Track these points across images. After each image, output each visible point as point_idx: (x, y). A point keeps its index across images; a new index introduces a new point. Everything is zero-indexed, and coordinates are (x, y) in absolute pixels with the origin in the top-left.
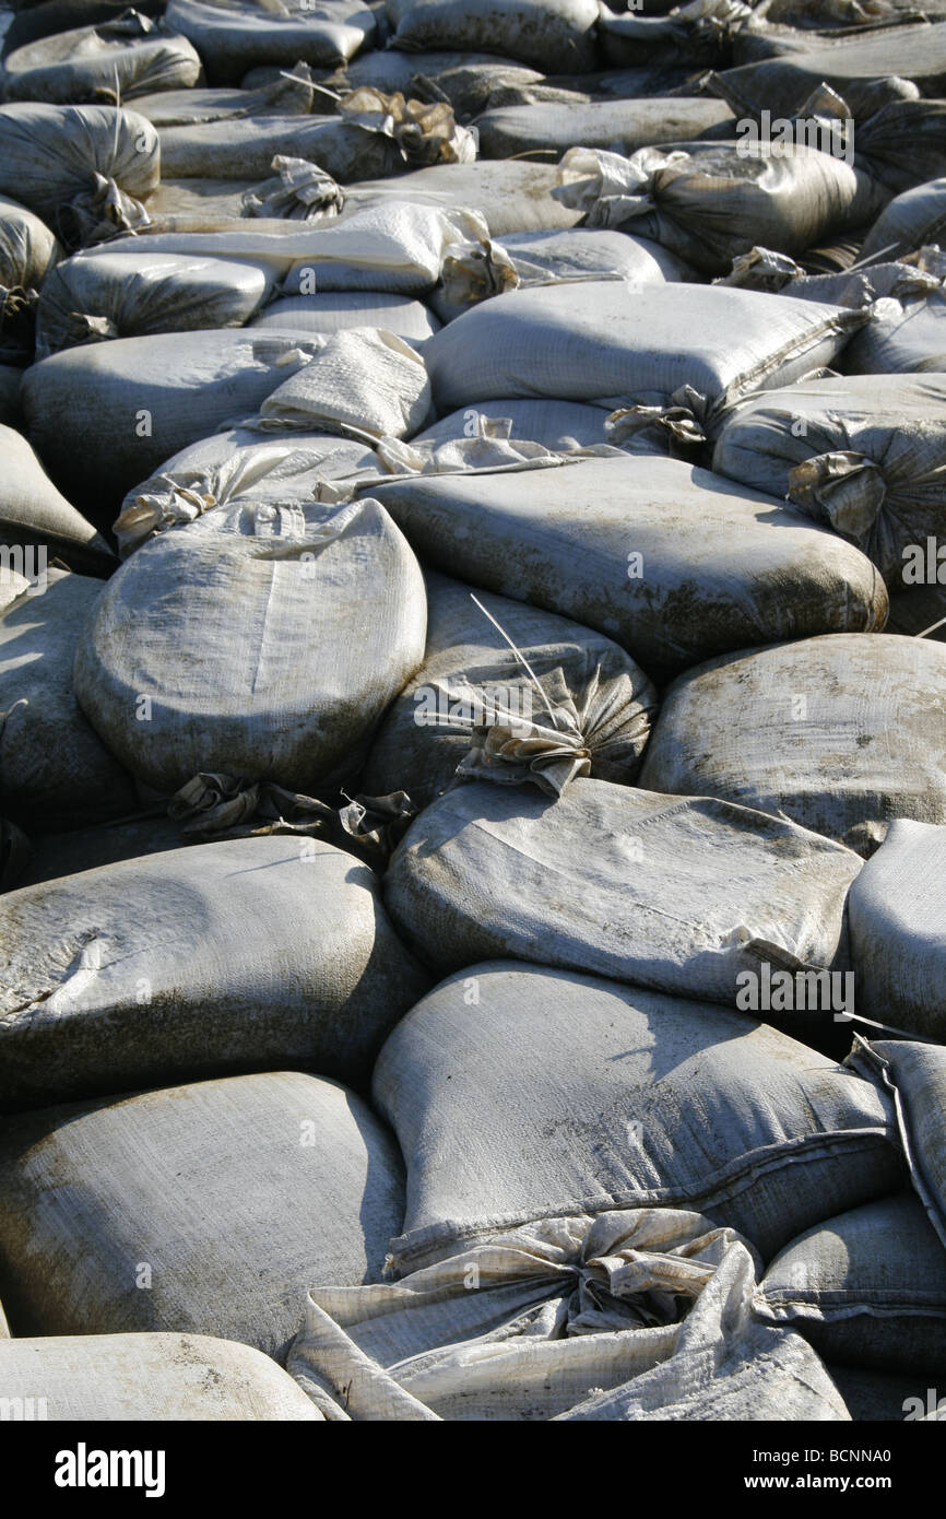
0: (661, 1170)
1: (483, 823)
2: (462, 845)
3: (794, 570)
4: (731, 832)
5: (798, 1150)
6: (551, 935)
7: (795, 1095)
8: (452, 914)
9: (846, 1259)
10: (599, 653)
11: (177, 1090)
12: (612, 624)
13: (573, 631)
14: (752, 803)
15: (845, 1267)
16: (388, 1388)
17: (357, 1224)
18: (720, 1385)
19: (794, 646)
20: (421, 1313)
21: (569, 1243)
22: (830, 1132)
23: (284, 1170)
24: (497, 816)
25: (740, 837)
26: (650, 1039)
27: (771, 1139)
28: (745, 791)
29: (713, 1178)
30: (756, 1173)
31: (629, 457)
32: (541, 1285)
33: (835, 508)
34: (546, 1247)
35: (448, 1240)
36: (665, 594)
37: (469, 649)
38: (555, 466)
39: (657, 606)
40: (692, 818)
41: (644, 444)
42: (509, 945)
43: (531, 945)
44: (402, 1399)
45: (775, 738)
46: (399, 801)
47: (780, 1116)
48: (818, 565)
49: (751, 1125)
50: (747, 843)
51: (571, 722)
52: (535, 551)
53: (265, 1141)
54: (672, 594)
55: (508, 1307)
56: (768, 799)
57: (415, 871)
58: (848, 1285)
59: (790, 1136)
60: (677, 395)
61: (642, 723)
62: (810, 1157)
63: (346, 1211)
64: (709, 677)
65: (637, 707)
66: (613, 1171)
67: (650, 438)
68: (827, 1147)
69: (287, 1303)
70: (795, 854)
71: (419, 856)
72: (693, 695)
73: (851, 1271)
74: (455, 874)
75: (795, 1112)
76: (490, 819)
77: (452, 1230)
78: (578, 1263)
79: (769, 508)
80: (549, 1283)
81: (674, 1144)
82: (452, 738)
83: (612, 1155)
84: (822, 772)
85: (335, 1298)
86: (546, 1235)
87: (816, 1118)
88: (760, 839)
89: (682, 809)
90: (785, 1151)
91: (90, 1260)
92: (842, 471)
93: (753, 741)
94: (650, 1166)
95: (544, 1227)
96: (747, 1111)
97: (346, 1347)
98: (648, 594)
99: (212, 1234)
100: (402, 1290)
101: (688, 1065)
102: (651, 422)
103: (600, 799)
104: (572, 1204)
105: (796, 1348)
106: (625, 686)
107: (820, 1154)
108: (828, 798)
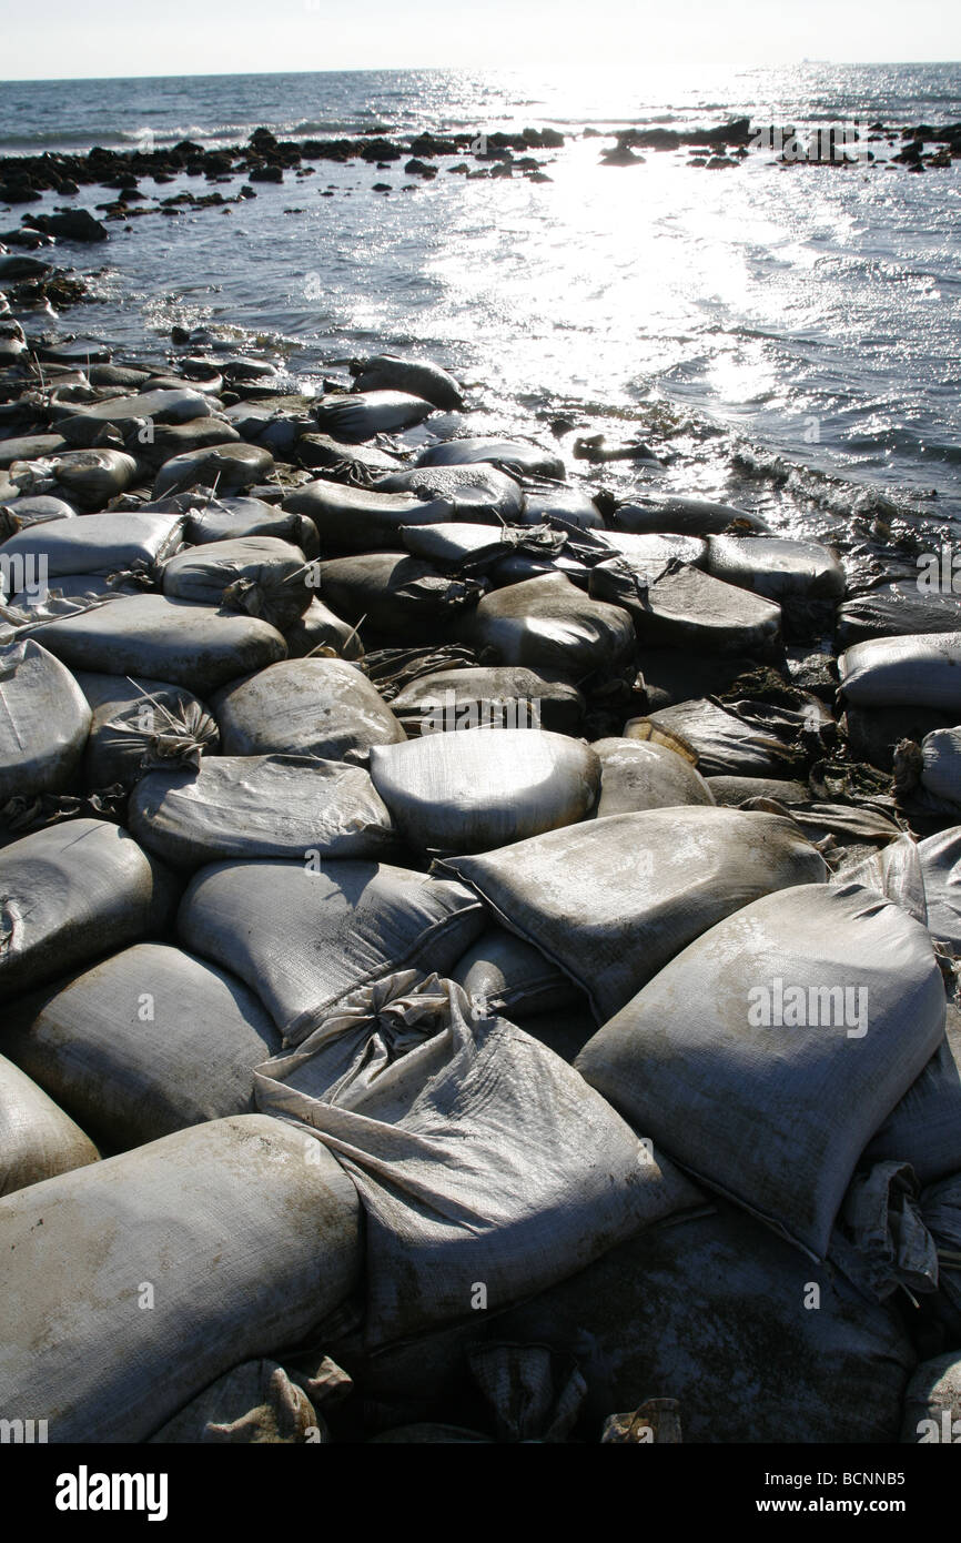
0: (383, 952)
1: (172, 791)
2: (170, 806)
3: (251, 637)
4: (294, 769)
5: (445, 925)
6: (250, 843)
7: (428, 898)
8: (188, 844)
9: (500, 972)
10: (175, 694)
11: (93, 971)
12: (173, 678)
13: (157, 685)
14: (296, 753)
15: (502, 977)
16: (338, 1113)
17: (245, 1022)
18: (482, 1053)
19: (264, 673)
20: (314, 1062)
21: (365, 1003)
22: (456, 912)
23: (188, 1004)
24: (179, 786)
25: (301, 770)
26: (335, 887)
27: (431, 923)
28: (290, 748)
29: (410, 949)
30: (431, 941)
31: (129, 597)
32: (362, 1029)
33: (248, 604)
34: (357, 1009)
35: (309, 1021)
36: (196, 660)
37: (112, 704)
38: (98, 607)
39: (194, 665)
40: (272, 766)
41: (129, 589)
42: (228, 853)
43: (241, 850)
44: (349, 1117)
45: (286, 720)
46: (117, 789)
47: (428, 910)
48: (260, 633)
49: (416, 917)
50: (306, 773)
51: (183, 730)
52: (124, 650)
53: (166, 990)
54: (199, 658)
55: (353, 1046)
56: (303, 749)
57: (154, 825)
58: (508, 985)
59: (439, 919)
60: (133, 564)
61: (213, 725)
62: (453, 926)
63: (236, 1017)
64: (235, 695)
65: (206, 717)
66: (360, 959)
67: (130, 586)
68: (457, 920)
69: (237, 1077)
70: (333, 774)
71: (151, 817)
72: (232, 705)
73: (506, 977)
74: (176, 821)
75: (433, 906)
76: (176, 789)
77: (309, 1015)
78: (377, 1013)
79: (218, 610)
80: (366, 1027)
81: (382, 937)
82: (130, 751)
83: (356, 951)
84: (319, 731)
85: (269, 1068)
86: (352, 1003)
87: (444, 906)
88: (311, 770)
89: (264, 763)
90: (439, 928)
91: (111, 1081)
92: (246, 587)
93: (277, 722)
94: (377, 952)
95: (350, 998)
96: (410, 911)
97: (299, 1096)
98: (188, 661)
99: (175, 1050)
100: (300, 1054)
101: (364, 895)
102: (129, 578)
103: (220, 766)
104: (352, 983)
105: (504, 1024)
106: (196, 707)
107: (456, 923)
108: (328, 743)
